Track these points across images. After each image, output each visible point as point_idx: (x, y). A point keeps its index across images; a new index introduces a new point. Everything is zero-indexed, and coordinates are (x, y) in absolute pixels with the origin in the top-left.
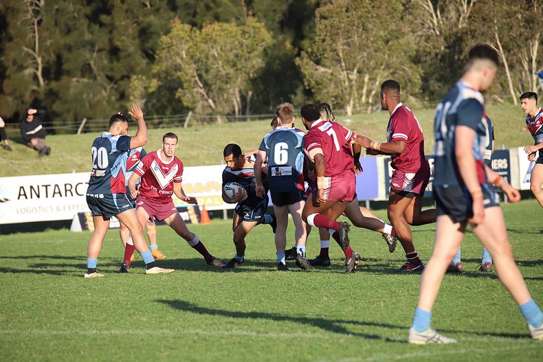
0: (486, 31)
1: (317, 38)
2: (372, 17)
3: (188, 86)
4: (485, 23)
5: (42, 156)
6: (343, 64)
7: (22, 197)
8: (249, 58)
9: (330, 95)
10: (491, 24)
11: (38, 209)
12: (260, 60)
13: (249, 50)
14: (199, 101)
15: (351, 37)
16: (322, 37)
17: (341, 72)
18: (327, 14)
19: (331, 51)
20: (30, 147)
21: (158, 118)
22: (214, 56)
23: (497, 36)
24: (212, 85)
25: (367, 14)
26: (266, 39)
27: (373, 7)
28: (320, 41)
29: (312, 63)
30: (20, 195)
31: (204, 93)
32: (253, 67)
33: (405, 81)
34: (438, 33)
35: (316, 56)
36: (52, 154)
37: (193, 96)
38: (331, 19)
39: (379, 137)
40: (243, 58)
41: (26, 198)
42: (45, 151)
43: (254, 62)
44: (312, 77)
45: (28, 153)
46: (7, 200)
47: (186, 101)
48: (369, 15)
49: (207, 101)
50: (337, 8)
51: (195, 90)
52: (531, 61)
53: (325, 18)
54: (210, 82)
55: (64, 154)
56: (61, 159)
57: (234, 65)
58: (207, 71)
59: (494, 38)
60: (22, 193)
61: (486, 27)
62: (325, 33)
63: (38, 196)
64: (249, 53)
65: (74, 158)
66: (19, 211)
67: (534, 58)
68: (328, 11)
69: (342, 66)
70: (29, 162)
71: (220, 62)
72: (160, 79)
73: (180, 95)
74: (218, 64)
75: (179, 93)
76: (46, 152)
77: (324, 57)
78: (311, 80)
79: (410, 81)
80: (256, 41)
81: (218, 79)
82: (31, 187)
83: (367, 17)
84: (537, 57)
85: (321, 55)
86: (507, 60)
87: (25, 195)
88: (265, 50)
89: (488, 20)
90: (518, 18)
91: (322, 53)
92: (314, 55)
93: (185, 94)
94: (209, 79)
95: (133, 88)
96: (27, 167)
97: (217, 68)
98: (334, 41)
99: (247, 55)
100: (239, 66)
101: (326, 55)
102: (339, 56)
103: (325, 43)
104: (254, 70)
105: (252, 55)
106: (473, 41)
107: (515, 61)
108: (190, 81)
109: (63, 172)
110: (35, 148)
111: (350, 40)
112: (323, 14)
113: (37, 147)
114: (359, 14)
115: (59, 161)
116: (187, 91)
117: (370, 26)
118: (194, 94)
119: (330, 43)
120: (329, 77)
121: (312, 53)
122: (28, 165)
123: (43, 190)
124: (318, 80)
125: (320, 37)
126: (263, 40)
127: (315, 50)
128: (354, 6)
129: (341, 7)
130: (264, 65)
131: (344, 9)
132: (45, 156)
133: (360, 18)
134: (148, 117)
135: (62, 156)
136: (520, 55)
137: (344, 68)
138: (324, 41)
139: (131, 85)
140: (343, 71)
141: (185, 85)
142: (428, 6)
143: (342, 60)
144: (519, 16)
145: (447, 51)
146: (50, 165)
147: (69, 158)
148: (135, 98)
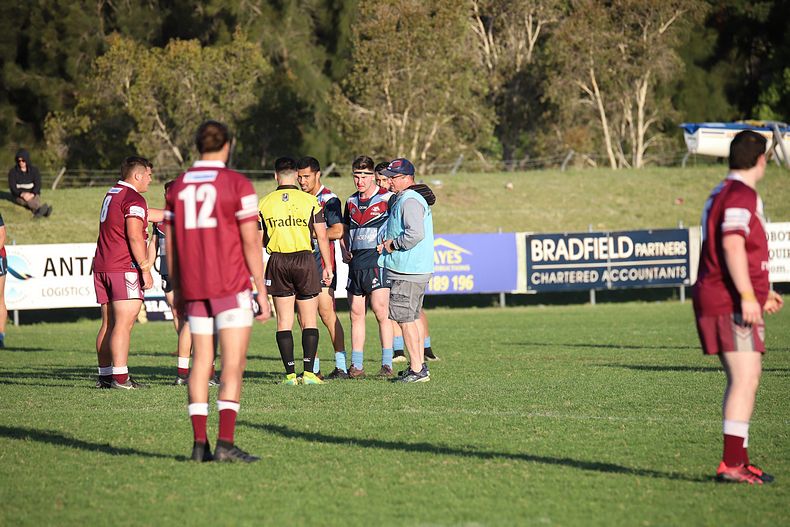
0: (578, 64)
1: (356, 66)
2: (432, 39)
3: (144, 128)
4: (578, 54)
5: (38, 217)
6: (390, 104)
7: (50, 274)
8: (237, 91)
9: (372, 146)
10: (587, 56)
11: (70, 290)
12: (251, 96)
13: (237, 81)
14: (159, 150)
15: (403, 67)
16: (364, 65)
17: (387, 115)
18: (370, 33)
19: (374, 85)
20: (19, 204)
21: (87, 173)
22: (186, 86)
23: (592, 72)
24: (182, 127)
25: (424, 35)
26: (261, 65)
27: (433, 26)
28: (360, 71)
29: (347, 100)
30: (46, 270)
31: (167, 138)
32: (241, 103)
33: (473, 131)
34: (490, 66)
35: (354, 91)
36: (51, 216)
37: (151, 142)
38: (376, 40)
39: (487, 206)
40: (228, 91)
41: (55, 275)
42: (45, 211)
43: (243, 96)
44: (349, 120)
45: (19, 213)
46: (29, 276)
47: (141, 149)
48: (429, 37)
49: (170, 149)
50: (385, 25)
51: (154, 133)
52: (635, 107)
53: (368, 39)
54: (178, 123)
55: (68, 216)
56: (66, 223)
57: (216, 100)
58: (175, 108)
59: (589, 75)
60: (49, 268)
61: (579, 60)
62: (368, 60)
63: (71, 273)
64: (237, 84)
65: (84, 222)
66: (45, 294)
67: (641, 104)
68: (373, 29)
69: (387, 108)
70: (24, 226)
71: (194, 96)
72: (92, 117)
73: (133, 140)
74: (191, 98)
75: (132, 136)
76: (43, 212)
77: (366, 94)
78: (347, 124)
79: (480, 131)
80: (247, 68)
81: (192, 120)
82: (62, 260)
83: (426, 39)
84: (645, 104)
85: (360, 90)
86: (604, 107)
87: (53, 270)
88: (258, 79)
89: (583, 49)
90: (619, 49)
91: (361, 87)
92: (351, 90)
93: (141, 139)
94: (178, 119)
95: (50, 129)
96: (22, 232)
97: (189, 103)
98: (380, 71)
99: (234, 87)
100: (222, 103)
101: (368, 91)
102: (384, 92)
103: (367, 74)
104: (242, 108)
105: (240, 87)
106: (560, 78)
107: (614, 109)
108: (147, 122)
109: (72, 241)
110: (27, 207)
111: (402, 70)
112: (365, 33)
113: (31, 206)
114: (415, 34)
115: (64, 225)
116: (142, 135)
117: (430, 52)
118: (154, 140)
119: (374, 74)
120: (372, 120)
121: (348, 86)
122: (22, 229)
123: (77, 264)
124: (357, 124)
125: (361, 65)
126: (257, 67)
127: (353, 83)
128: (407, 24)
129: (391, 25)
130: (257, 102)
131: (394, 27)
132: (43, 218)
133: (414, 40)
134: (70, 171)
135: (67, 219)
136: (622, 101)
137: (391, 109)
138: (365, 70)
139: (46, 125)
140: (389, 113)
141: (141, 127)
142: (479, 28)
143: (388, 98)
144: (622, 47)
145: (504, 90)
146: (53, 231)
147: (76, 221)
148: (52, 142)
